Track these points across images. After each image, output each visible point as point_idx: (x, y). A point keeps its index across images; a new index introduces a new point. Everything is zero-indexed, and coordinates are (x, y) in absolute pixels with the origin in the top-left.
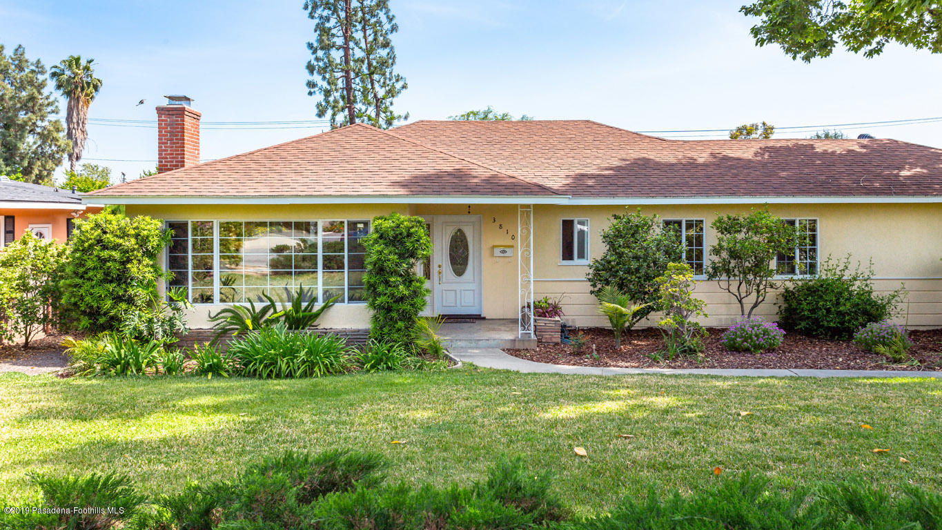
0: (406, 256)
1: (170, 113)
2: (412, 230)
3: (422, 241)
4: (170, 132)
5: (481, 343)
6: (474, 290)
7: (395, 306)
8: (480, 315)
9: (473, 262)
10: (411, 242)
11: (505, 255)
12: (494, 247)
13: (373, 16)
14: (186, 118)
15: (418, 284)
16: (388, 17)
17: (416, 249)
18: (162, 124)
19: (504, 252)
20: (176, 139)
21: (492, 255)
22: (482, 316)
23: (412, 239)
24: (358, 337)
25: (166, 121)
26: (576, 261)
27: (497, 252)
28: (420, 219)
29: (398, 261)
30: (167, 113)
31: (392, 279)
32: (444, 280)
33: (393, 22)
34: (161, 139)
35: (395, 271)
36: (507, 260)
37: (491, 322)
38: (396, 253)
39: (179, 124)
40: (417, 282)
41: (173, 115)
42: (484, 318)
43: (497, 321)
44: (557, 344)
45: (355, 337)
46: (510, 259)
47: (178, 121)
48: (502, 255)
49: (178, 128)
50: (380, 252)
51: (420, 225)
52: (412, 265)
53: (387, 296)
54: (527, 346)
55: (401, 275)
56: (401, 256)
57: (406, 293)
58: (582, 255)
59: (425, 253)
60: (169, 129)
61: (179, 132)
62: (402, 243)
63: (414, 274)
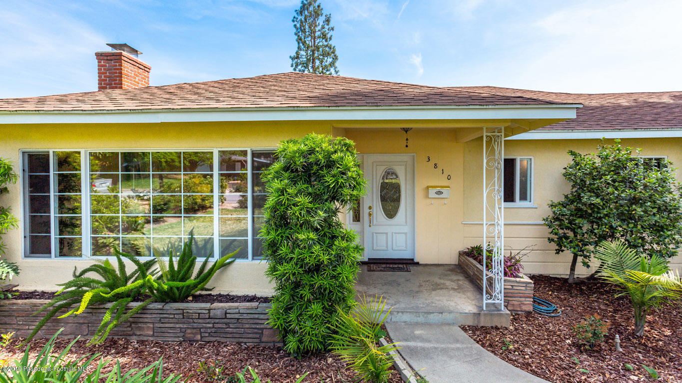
0: (326, 197)
1: (109, 58)
2: (334, 157)
3: (350, 174)
4: (109, 77)
5: (431, 316)
6: (406, 234)
7: (306, 279)
8: (413, 260)
9: (406, 203)
10: (333, 176)
11: (441, 196)
12: (428, 187)
13: (327, 70)
14: (124, 64)
15: (344, 244)
16: (335, 71)
17: (341, 187)
18: (101, 70)
19: (440, 193)
20: (115, 84)
21: (427, 196)
22: (416, 261)
23: (335, 171)
24: (256, 316)
25: (105, 66)
26: (518, 203)
27: (432, 192)
28: (348, 141)
29: (310, 205)
30: (105, 58)
31: (301, 237)
32: (375, 222)
33: (338, 74)
34: (101, 84)
35: (307, 222)
36: (442, 201)
37: (427, 269)
38: (310, 194)
39: (118, 69)
40: (343, 239)
41: (112, 60)
42: (418, 263)
43: (435, 269)
44: (528, 314)
45: (252, 316)
46: (446, 201)
47: (116, 66)
48: (437, 196)
49: (116, 73)
50: (282, 192)
51: (347, 150)
52: (335, 212)
53: (293, 262)
54: (496, 322)
55: (316, 230)
56: (316, 198)
57: (325, 258)
58: (524, 197)
59: (355, 193)
60: (108, 74)
61: (117, 77)
62: (320, 178)
63: (338, 225)
